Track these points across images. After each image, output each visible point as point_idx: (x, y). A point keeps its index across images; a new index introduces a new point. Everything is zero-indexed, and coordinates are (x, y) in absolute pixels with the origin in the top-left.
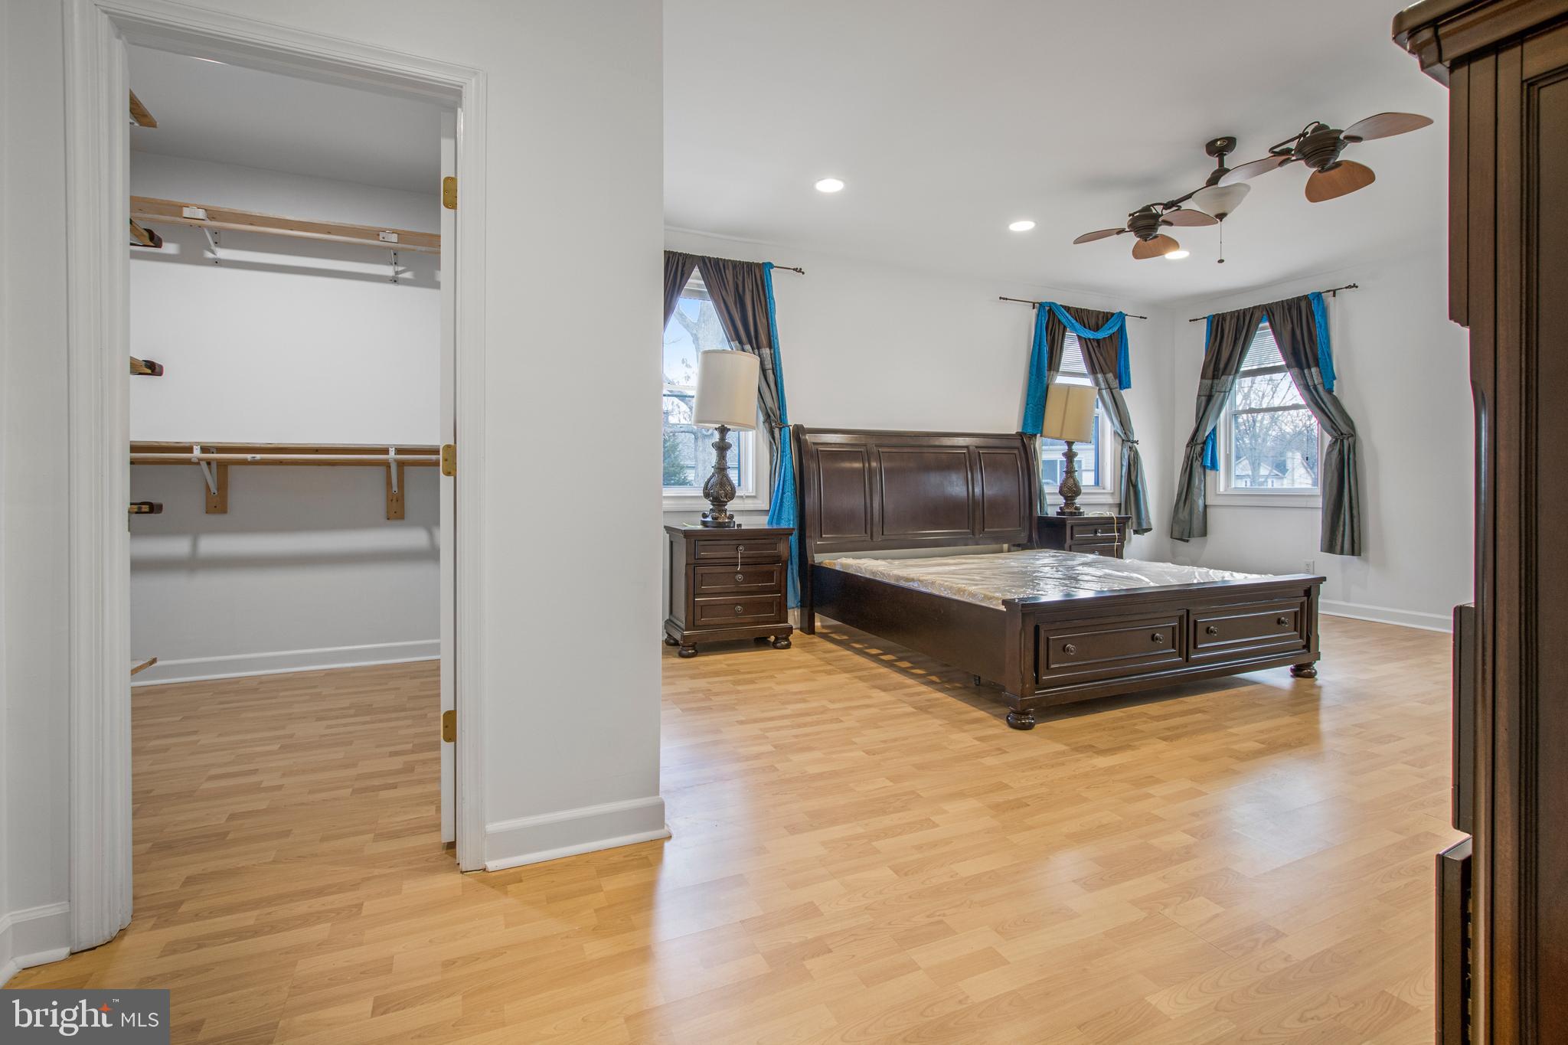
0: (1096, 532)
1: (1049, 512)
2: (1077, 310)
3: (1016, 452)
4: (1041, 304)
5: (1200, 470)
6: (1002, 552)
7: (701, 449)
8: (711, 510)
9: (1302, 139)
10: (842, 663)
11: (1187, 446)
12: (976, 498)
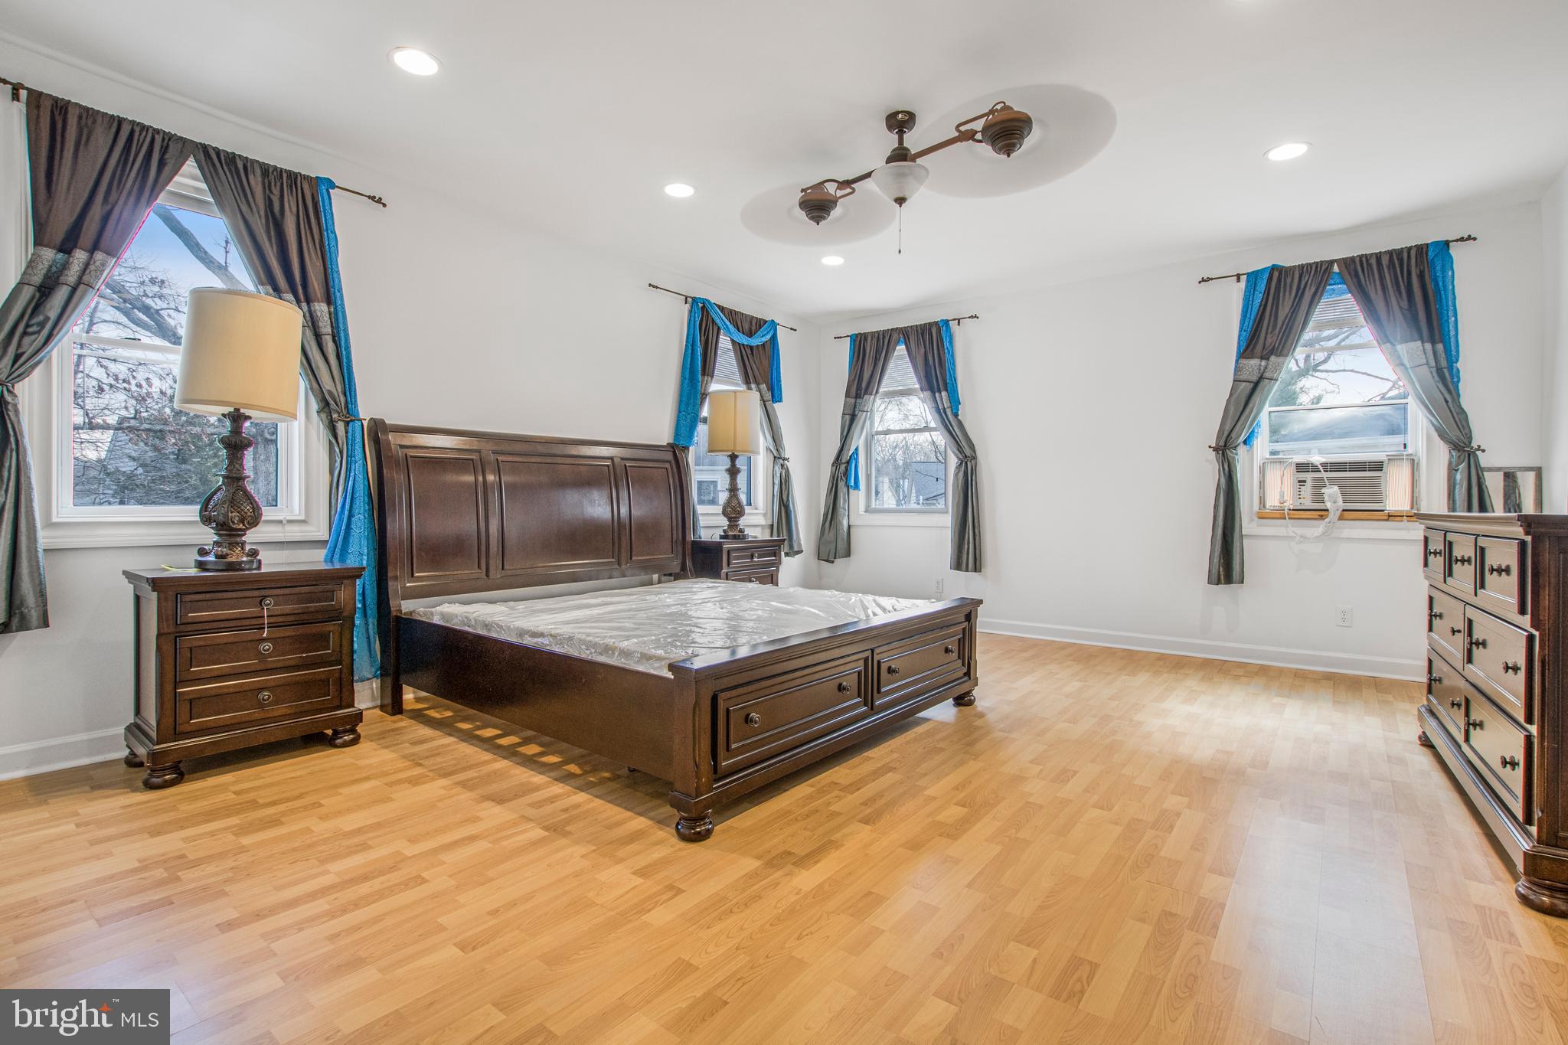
0: (752, 557)
1: (702, 535)
2: (731, 311)
3: (667, 465)
4: (694, 299)
5: (845, 490)
6: (652, 585)
7: (262, 457)
8: (215, 542)
9: (991, 116)
10: (439, 759)
11: (833, 465)
12: (622, 520)
